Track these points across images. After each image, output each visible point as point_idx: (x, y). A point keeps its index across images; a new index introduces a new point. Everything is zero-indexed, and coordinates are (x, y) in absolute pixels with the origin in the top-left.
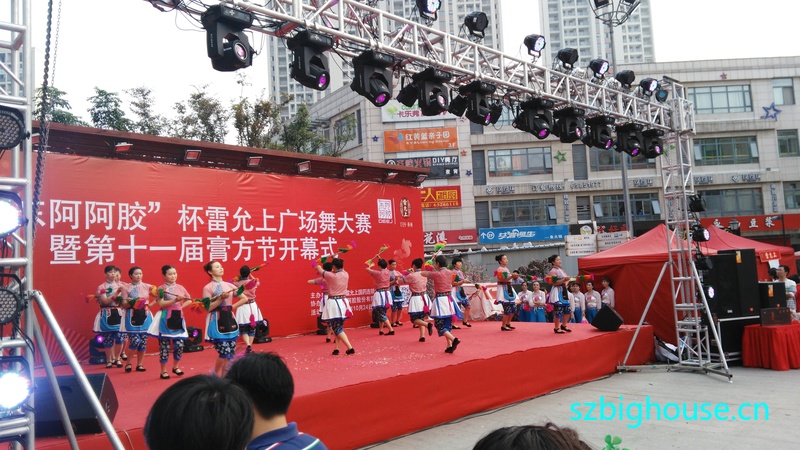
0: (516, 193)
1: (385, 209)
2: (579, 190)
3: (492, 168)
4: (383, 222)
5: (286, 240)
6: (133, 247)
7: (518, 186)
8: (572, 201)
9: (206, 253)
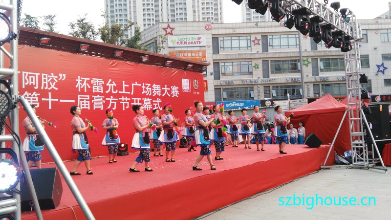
0: (235, 84)
1: (186, 84)
2: (265, 83)
3: (223, 72)
4: (185, 91)
5: (135, 99)
7: (236, 80)
8: (262, 88)
9: (92, 105)
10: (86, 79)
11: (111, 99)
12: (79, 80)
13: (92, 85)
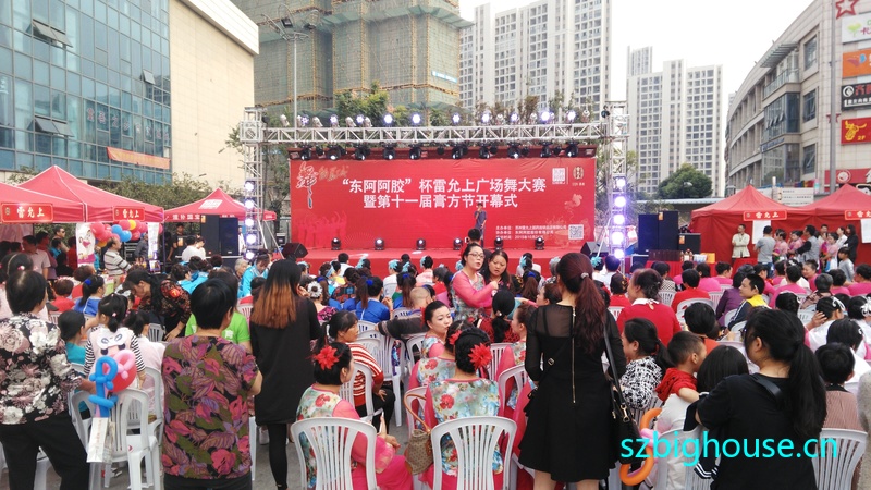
5: (480, 196)
6: (398, 200)
9: (433, 203)
10: (428, 181)
11: (453, 198)
12: (422, 183)
13: (433, 186)
